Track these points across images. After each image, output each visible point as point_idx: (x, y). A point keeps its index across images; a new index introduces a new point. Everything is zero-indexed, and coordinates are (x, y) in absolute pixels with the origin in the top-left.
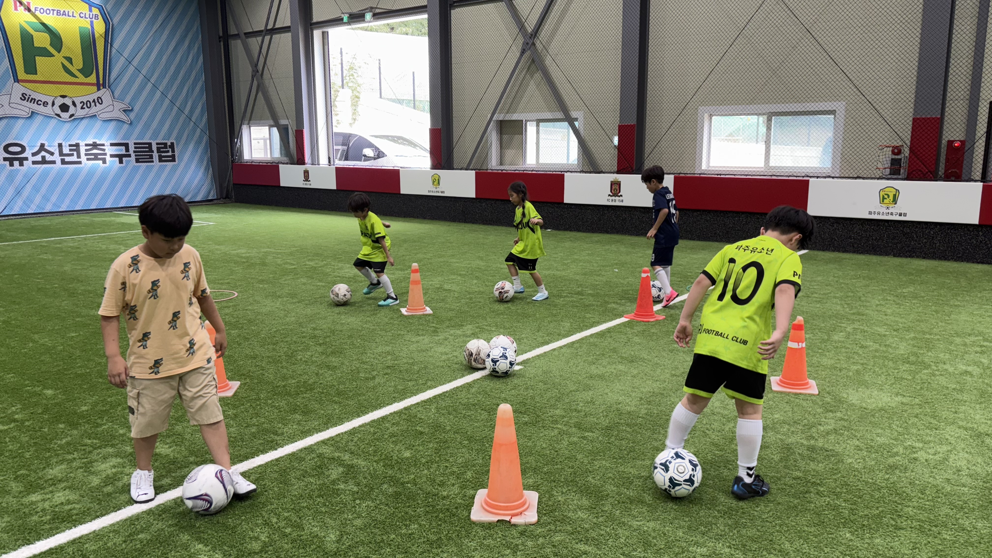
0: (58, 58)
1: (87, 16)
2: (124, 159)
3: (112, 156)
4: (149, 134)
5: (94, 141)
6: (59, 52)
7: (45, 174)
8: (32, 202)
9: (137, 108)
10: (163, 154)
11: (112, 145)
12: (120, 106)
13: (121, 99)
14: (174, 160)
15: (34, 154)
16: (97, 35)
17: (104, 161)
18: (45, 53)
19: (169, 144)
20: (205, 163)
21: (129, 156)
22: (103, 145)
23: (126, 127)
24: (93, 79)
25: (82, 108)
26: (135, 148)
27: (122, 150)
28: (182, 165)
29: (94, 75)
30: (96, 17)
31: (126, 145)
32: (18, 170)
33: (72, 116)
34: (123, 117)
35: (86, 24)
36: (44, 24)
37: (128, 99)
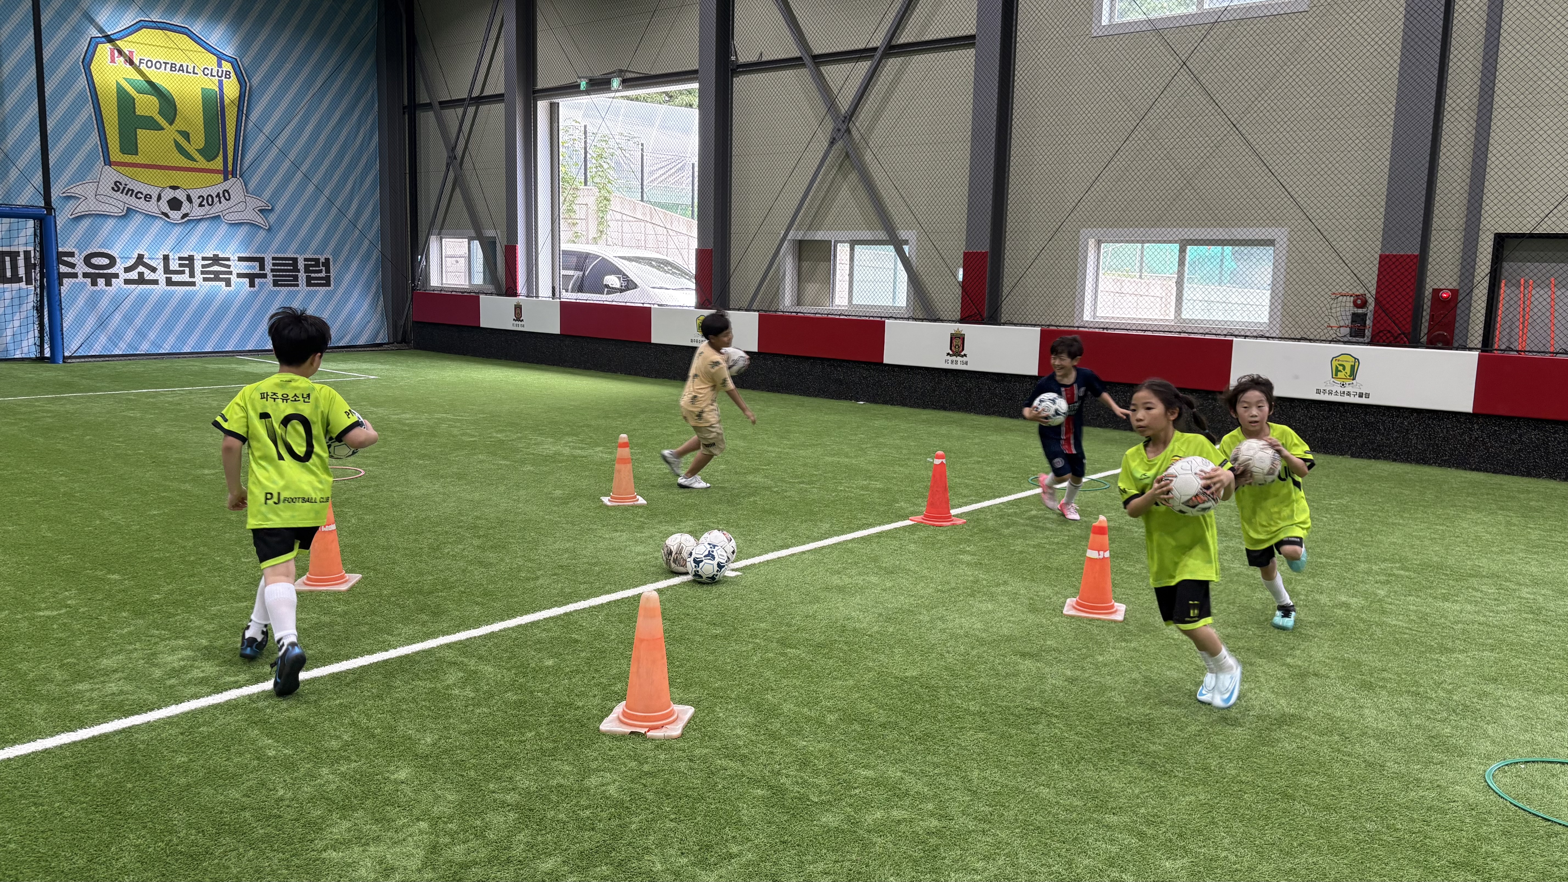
0: (170, 132)
1: (215, 73)
2: (257, 281)
3: (240, 275)
4: (294, 246)
5: (215, 253)
6: (171, 124)
7: (142, 300)
8: (121, 338)
9: (279, 208)
10: (313, 275)
11: (241, 259)
12: (255, 203)
13: (257, 193)
14: (328, 284)
15: (127, 270)
16: (227, 101)
17: (228, 284)
18: (150, 124)
19: (322, 260)
20: (374, 289)
21: (264, 276)
22: (228, 259)
23: (262, 234)
24: (218, 164)
25: (201, 205)
26: (274, 265)
27: (255, 268)
28: (340, 291)
29: (220, 158)
30: (228, 75)
31: (261, 261)
32: (104, 292)
33: (185, 216)
34: (259, 220)
35: (212, 84)
36: (150, 83)
37: (267, 194)
